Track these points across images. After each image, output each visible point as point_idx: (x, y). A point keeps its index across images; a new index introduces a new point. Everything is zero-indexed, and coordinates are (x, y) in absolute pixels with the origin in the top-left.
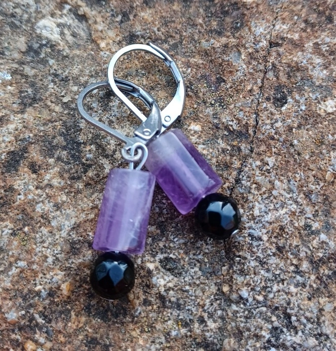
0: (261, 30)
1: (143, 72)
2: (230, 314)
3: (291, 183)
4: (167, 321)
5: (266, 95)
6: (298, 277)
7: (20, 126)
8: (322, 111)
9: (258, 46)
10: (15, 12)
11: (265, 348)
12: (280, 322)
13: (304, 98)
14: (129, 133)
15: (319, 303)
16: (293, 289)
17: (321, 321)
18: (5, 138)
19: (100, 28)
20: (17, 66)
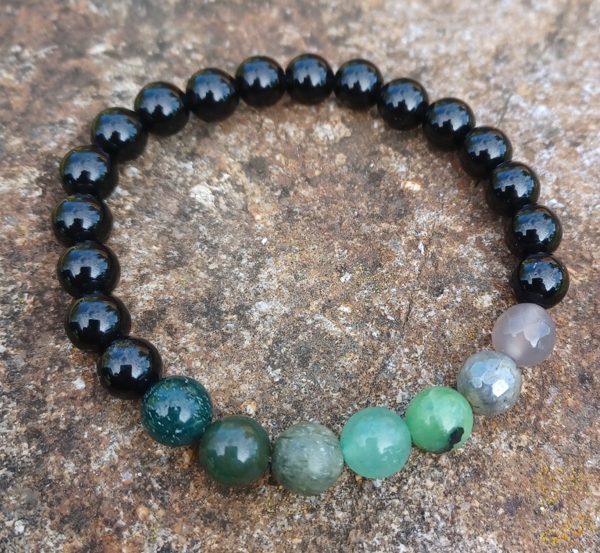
0: (424, 219)
1: (297, 248)
2: (360, 504)
3: (438, 373)
4: (292, 503)
5: (422, 283)
6: (436, 472)
7: (161, 287)
8: (479, 304)
9: (419, 234)
10: (171, 174)
11: (394, 543)
12: (412, 516)
13: (460, 290)
14: (275, 307)
15: (455, 499)
16: (430, 483)
17: (455, 519)
18: (143, 297)
19: (257, 201)
20: (165, 228)
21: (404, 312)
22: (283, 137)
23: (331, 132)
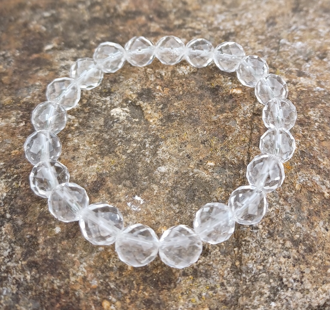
0: (247, 107)
5: (253, 142)
6: (285, 252)
9: (246, 116)
10: (98, 104)
12: (276, 282)
15: (300, 268)
16: (282, 260)
17: (303, 280)
19: (149, 112)
20: (99, 133)
21: (246, 160)
22: (159, 77)
23: (185, 70)
